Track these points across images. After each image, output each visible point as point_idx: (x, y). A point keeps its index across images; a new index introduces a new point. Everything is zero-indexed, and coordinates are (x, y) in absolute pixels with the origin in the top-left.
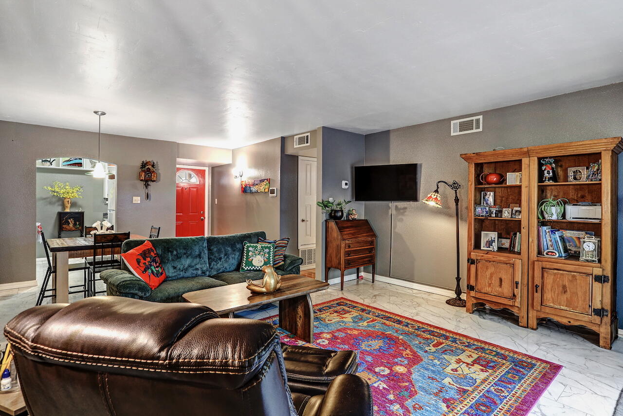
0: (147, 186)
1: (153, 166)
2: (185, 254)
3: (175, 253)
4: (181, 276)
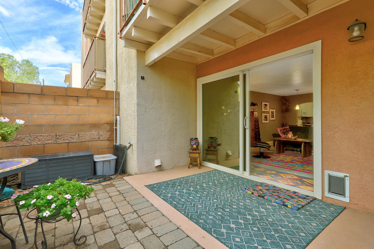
4: (296, 134)
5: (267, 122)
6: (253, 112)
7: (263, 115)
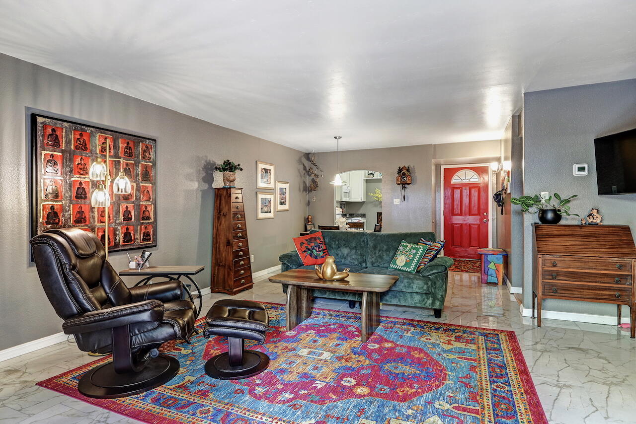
0: (404, 188)
1: (408, 170)
2: (344, 245)
3: (337, 243)
4: (343, 263)
5: (270, 215)
6: (230, 188)
7: (260, 196)
